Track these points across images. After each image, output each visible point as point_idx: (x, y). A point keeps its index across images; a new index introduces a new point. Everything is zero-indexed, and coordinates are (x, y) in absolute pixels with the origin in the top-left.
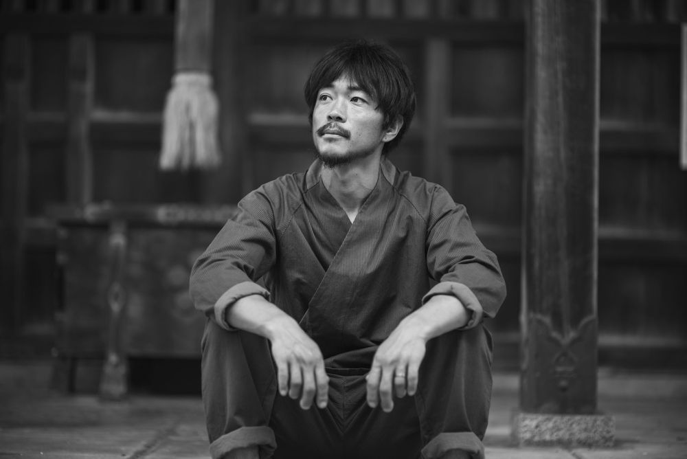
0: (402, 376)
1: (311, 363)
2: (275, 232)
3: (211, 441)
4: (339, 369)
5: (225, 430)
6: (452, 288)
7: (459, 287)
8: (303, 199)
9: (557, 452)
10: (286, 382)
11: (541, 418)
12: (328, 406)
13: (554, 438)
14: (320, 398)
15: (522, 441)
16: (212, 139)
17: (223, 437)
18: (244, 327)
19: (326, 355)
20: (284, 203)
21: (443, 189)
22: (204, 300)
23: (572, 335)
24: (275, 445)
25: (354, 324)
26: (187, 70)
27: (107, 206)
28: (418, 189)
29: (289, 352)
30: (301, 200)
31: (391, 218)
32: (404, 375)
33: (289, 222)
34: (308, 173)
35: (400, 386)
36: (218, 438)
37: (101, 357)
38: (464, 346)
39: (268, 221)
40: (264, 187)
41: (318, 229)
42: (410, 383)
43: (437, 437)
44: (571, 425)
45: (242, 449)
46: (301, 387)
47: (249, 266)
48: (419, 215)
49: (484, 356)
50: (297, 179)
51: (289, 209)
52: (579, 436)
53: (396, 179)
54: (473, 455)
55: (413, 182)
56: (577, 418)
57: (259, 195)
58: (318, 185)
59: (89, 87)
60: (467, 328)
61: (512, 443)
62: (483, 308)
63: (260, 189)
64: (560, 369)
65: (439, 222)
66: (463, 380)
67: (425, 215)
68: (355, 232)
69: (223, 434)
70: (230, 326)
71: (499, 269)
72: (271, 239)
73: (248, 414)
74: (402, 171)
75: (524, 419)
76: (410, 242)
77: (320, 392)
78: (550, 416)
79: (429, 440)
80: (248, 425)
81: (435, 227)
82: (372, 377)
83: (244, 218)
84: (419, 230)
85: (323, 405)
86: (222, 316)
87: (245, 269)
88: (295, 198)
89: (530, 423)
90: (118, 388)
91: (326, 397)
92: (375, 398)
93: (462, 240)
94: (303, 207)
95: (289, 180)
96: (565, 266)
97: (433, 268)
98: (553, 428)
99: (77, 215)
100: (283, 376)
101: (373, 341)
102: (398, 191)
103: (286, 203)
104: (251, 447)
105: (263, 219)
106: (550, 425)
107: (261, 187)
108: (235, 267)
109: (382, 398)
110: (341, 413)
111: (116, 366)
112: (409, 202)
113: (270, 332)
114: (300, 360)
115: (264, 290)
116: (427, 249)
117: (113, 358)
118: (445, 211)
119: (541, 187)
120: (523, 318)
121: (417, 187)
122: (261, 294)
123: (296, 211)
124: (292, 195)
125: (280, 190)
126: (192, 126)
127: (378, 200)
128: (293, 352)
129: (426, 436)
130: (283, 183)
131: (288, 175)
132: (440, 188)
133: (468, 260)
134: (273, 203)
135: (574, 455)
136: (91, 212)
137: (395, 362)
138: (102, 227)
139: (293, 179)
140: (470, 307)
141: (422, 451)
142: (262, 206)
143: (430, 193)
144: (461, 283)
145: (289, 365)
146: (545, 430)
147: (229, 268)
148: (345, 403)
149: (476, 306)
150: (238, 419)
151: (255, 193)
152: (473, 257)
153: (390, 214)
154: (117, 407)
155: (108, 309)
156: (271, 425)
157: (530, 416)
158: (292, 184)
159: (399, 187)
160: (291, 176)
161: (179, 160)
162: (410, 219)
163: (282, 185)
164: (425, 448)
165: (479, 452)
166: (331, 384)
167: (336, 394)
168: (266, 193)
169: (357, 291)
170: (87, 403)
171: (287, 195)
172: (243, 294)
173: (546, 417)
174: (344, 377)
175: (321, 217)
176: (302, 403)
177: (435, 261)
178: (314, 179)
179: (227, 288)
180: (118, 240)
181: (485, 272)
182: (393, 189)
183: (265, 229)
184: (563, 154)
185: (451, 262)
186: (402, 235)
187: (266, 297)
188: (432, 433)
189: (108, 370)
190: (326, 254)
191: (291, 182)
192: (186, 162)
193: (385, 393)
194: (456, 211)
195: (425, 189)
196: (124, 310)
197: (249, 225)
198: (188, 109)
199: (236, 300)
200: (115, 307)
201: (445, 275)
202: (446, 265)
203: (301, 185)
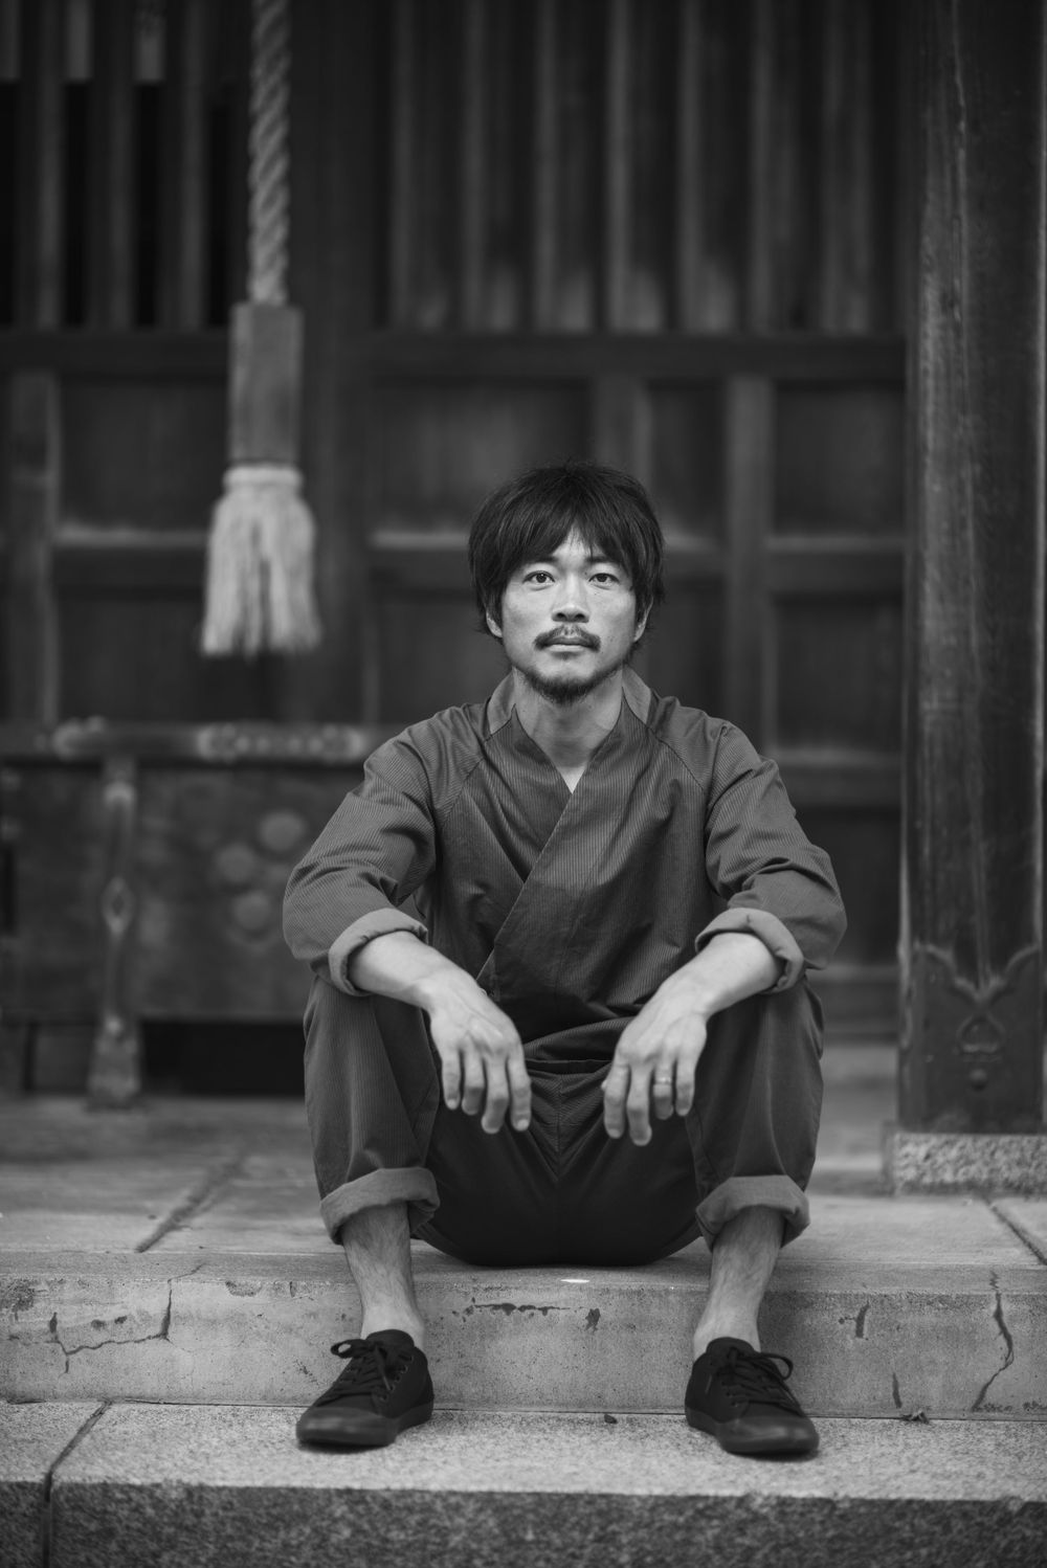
0: (666, 1083)
1: (500, 1051)
2: (431, 812)
3: (323, 1195)
4: (550, 1062)
5: (348, 1173)
6: (748, 920)
7: (761, 917)
8: (483, 752)
9: (965, 1204)
10: (456, 1086)
11: (934, 1140)
12: (531, 1128)
13: (961, 1178)
14: (517, 1113)
15: (900, 1185)
16: (303, 594)
17: (344, 1186)
18: (381, 989)
19: (526, 1037)
20: (447, 760)
21: (737, 731)
22: (309, 942)
23: (995, 982)
24: (436, 1200)
25: (577, 976)
26: (251, 461)
27: (96, 726)
28: (693, 730)
29: (460, 1033)
30: (478, 754)
31: (641, 784)
32: (670, 1080)
33: (455, 795)
34: (491, 704)
35: (663, 1100)
36: (336, 1187)
37: (90, 1024)
38: (770, 1023)
39: (420, 795)
40: (410, 732)
41: (510, 806)
42: (680, 1095)
43: (724, 1185)
44: (993, 1153)
45: (378, 1208)
46: (483, 1094)
47: (388, 878)
48: (693, 779)
49: (807, 1040)
50: (472, 716)
51: (457, 770)
52: (1006, 1175)
53: (652, 710)
54: (788, 1217)
55: (684, 718)
56: (1004, 1139)
57: (402, 747)
58: (512, 725)
59: (50, 479)
60: (776, 990)
61: (880, 1187)
62: (805, 954)
63: (404, 736)
64: (970, 1048)
65: (728, 792)
66: (769, 1084)
67: (703, 779)
68: (577, 809)
69: (343, 1182)
70: (357, 988)
71: (832, 881)
72: (426, 826)
73: (388, 1147)
74: (662, 697)
75: (904, 1143)
76: (675, 828)
77: (518, 1101)
78: (952, 1137)
79: (710, 1190)
80: (388, 1165)
81: (720, 802)
82: (613, 1085)
83: (375, 790)
84: (692, 805)
85: (522, 1124)
86: (342, 968)
87: (382, 885)
88: (466, 750)
89: (915, 1151)
90: (125, 1084)
91: (528, 1112)
92: (618, 1121)
93: (769, 829)
94: (483, 766)
95: (456, 717)
96: (981, 851)
97: (716, 877)
98: (961, 1157)
99: (40, 745)
100: (451, 1074)
101: (612, 1008)
102: (655, 733)
103: (451, 761)
104: (395, 1204)
105: (409, 792)
106: (954, 1153)
107: (406, 731)
108: (366, 883)
109: (632, 1122)
110: (554, 1142)
111: (120, 1039)
112: (675, 755)
113: (427, 997)
114: (480, 1046)
115: (417, 924)
116: (705, 839)
117: (113, 1025)
118: (739, 771)
119: (933, 704)
120: (903, 951)
121: (691, 726)
122: (411, 931)
123: (470, 775)
124: (463, 746)
125: (440, 736)
126: (264, 570)
127: (618, 754)
128: (468, 1033)
129: (706, 1184)
130: (446, 725)
131: (453, 708)
132: (731, 729)
133: (776, 865)
134: (427, 761)
135: (995, 1210)
136: (67, 738)
137: (654, 1058)
138: (89, 767)
139: (463, 715)
140: (781, 953)
141: (698, 1209)
142: (408, 769)
143: (714, 738)
144: (764, 909)
145: (462, 1056)
146: (944, 1164)
147: (351, 885)
148: (561, 1124)
149: (792, 952)
150: (372, 1156)
151: (395, 744)
152: (784, 860)
153: (639, 777)
154: (121, 1119)
155: (102, 929)
156: (429, 1165)
157: (913, 1137)
158: (461, 726)
159: (658, 725)
160: (460, 710)
161: (240, 637)
162: (676, 785)
163: (443, 727)
164: (703, 1203)
165: (798, 1211)
166: (535, 1088)
167: (546, 1109)
168: (415, 744)
169: (581, 916)
170: (63, 1111)
171: (454, 746)
172: (380, 930)
173: (944, 1137)
174: (559, 1077)
175: (517, 785)
176: (485, 1121)
177: (719, 862)
178: (502, 712)
179: (352, 920)
180: (120, 793)
181: (808, 888)
182: (647, 731)
183: (414, 809)
184: (974, 641)
185: (749, 868)
186: (662, 814)
187: (421, 936)
188: (715, 1178)
189: (104, 1047)
190: (525, 851)
191: (459, 721)
192: (253, 642)
193: (637, 1113)
194: (760, 773)
195: (704, 731)
196: (132, 930)
197: (384, 802)
198: (256, 536)
199: (368, 940)
200: (117, 925)
201: (737, 895)
202: (738, 873)
203: (479, 727)
